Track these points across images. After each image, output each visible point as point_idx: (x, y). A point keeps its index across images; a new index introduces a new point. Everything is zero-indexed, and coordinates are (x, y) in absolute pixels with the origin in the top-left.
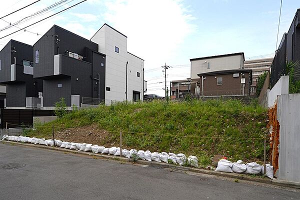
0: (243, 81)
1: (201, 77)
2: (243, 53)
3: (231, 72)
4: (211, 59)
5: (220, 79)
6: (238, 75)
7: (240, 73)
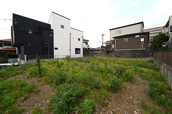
0: (142, 40)
1: (115, 39)
2: (143, 22)
3: (134, 35)
4: (122, 28)
5: (126, 40)
6: (138, 36)
7: (140, 35)
